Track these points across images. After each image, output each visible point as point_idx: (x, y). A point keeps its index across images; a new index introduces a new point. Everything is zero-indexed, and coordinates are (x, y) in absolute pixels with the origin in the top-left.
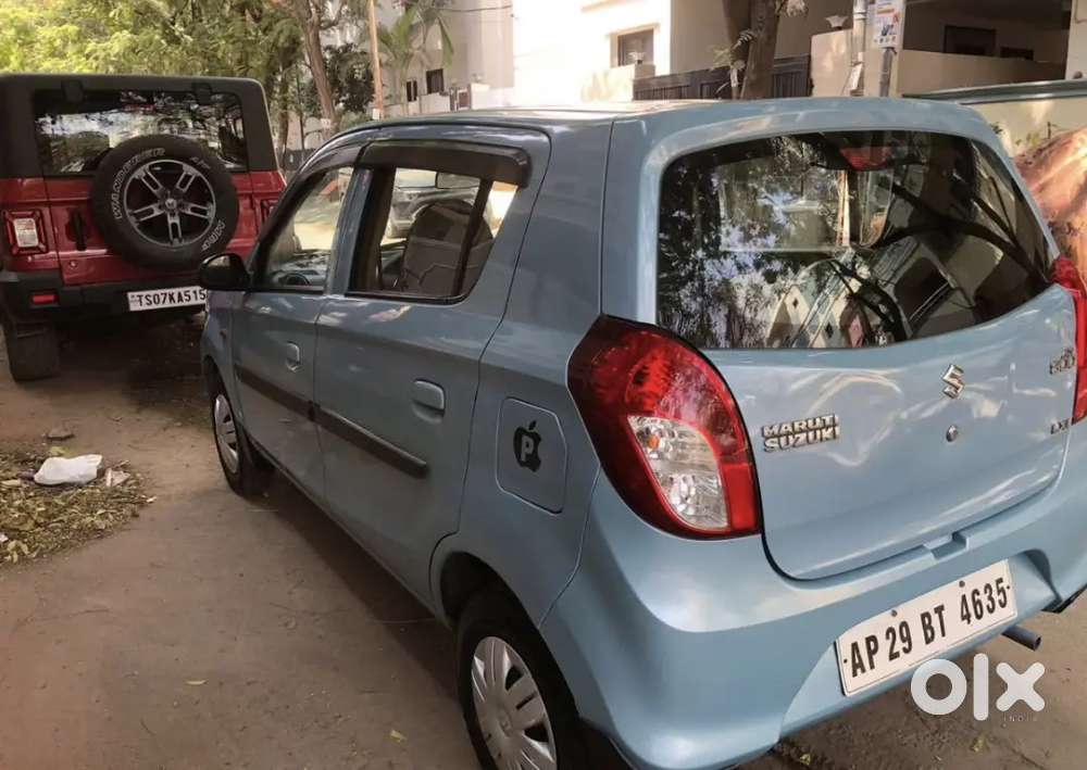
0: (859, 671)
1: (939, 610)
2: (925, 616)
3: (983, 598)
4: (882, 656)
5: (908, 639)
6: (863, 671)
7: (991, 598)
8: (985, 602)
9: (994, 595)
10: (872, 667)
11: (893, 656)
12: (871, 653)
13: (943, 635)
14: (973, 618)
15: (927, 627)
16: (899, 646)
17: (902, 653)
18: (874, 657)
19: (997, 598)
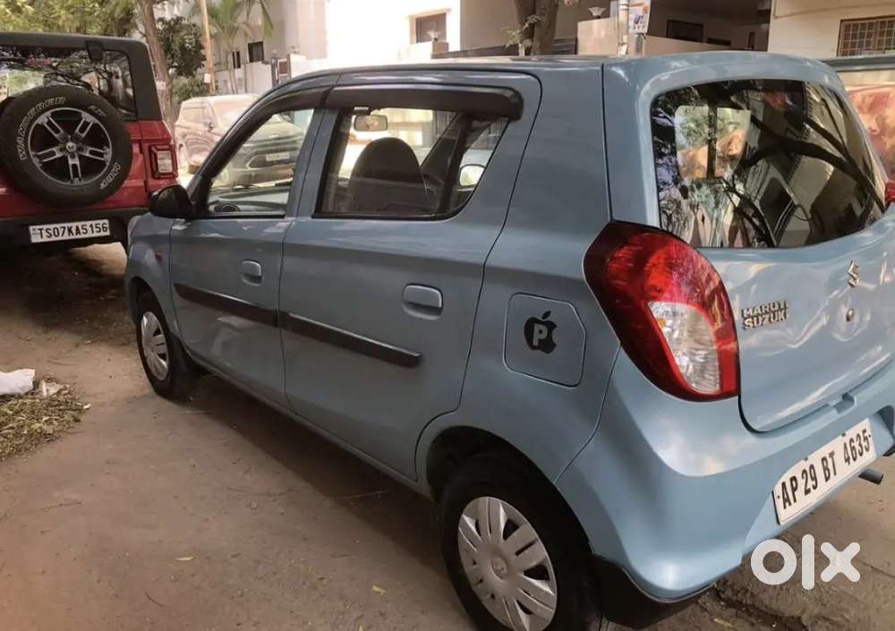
0: (787, 504)
1: (832, 455)
2: (824, 459)
3: (856, 444)
4: (800, 492)
5: (814, 479)
6: (790, 504)
7: (860, 445)
8: (858, 448)
9: (862, 442)
10: (795, 501)
11: (807, 492)
12: (794, 489)
13: (835, 474)
14: (851, 460)
15: (826, 469)
16: (811, 483)
17: (812, 490)
18: (796, 493)
19: (864, 444)
